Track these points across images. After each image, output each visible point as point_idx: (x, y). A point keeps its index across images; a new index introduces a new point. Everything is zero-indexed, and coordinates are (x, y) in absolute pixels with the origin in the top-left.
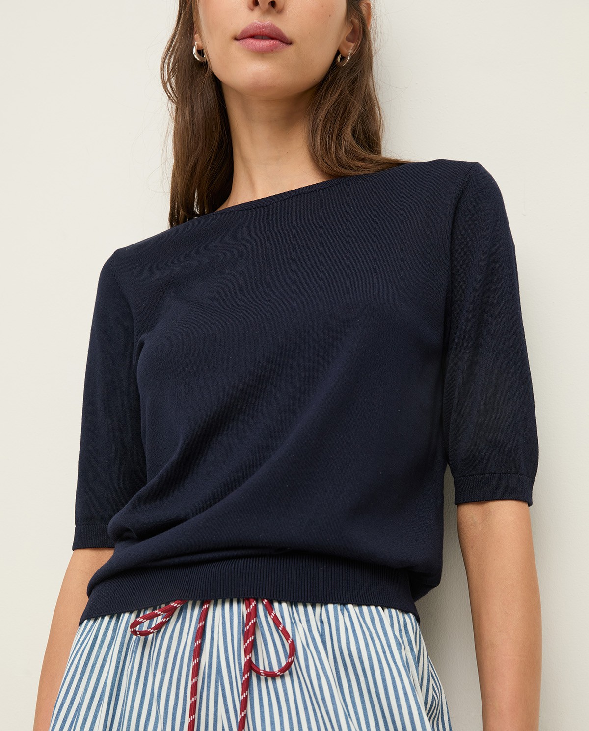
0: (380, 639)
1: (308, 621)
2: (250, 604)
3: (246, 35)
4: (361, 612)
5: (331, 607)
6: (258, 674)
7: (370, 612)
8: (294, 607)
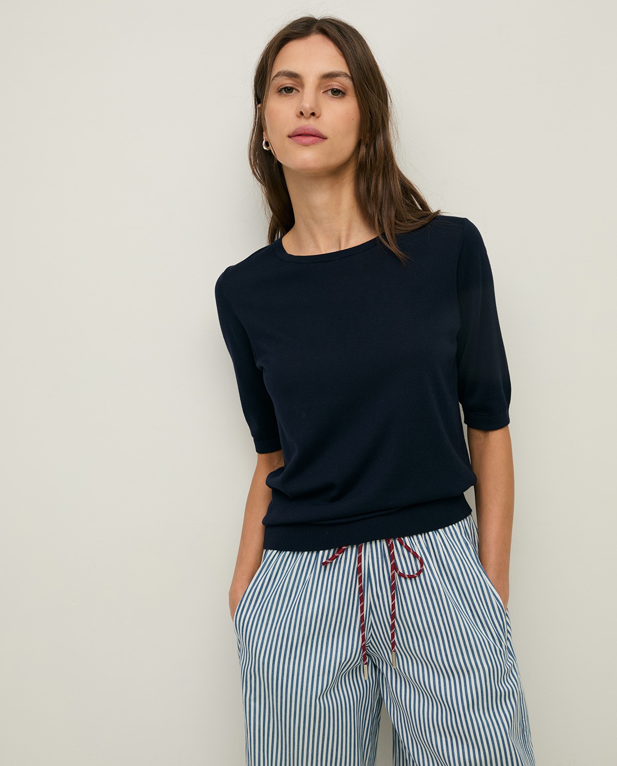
0: (457, 545)
1: (419, 542)
2: (389, 541)
3: (296, 134)
4: (445, 531)
5: (430, 533)
6: (405, 578)
7: (449, 530)
8: (411, 537)
